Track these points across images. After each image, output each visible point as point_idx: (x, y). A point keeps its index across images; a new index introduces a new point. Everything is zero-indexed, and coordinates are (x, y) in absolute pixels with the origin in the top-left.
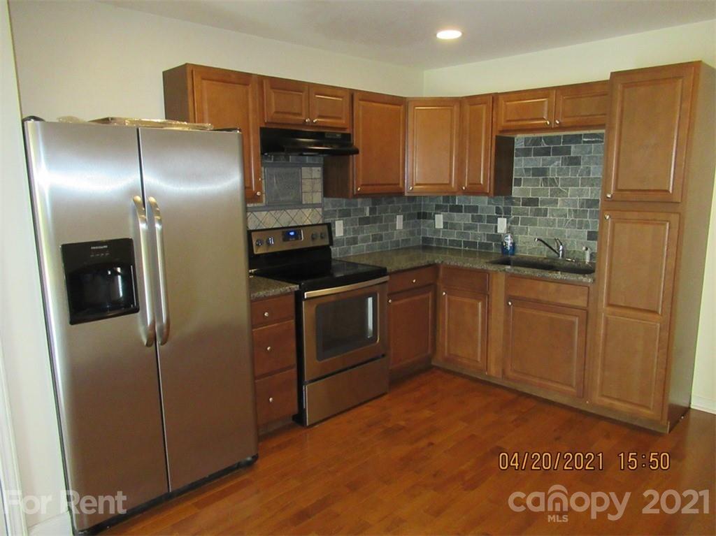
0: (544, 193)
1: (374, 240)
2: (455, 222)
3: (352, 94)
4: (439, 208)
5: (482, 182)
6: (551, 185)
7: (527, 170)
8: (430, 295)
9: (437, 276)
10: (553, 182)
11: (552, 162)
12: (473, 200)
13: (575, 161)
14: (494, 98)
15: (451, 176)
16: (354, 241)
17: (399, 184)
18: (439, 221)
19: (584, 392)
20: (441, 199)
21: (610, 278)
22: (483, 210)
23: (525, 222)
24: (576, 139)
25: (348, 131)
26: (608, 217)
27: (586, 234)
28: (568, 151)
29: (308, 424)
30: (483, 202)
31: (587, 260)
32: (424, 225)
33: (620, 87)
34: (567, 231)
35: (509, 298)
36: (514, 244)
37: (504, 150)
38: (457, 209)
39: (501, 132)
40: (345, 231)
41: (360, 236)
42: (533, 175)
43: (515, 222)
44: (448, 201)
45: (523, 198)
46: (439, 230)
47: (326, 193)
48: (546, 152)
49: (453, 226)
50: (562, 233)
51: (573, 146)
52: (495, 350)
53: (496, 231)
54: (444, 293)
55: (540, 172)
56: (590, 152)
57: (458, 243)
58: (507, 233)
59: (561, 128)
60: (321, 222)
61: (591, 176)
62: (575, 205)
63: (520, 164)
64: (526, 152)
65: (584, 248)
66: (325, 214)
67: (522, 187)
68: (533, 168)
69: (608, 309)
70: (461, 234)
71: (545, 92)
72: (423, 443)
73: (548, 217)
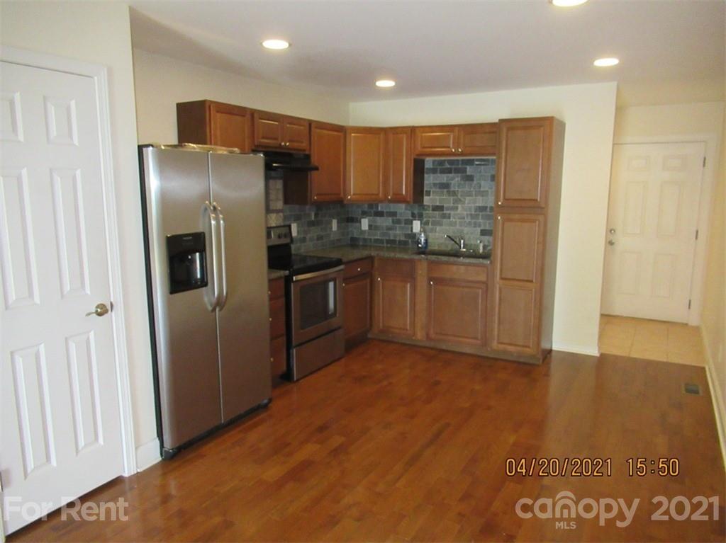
0: (448, 201)
1: (318, 239)
2: (378, 224)
3: (310, 123)
4: (364, 214)
5: (404, 193)
6: (453, 196)
7: (435, 184)
8: (368, 281)
9: (372, 267)
10: (454, 193)
11: (453, 179)
12: (393, 207)
13: (470, 178)
14: (413, 130)
15: (379, 188)
16: (304, 240)
17: (340, 194)
18: (365, 224)
19: (485, 343)
20: (366, 206)
21: (502, 260)
22: (401, 214)
23: (434, 223)
24: (470, 162)
25: (307, 153)
26: (499, 218)
27: (479, 231)
28: (465, 170)
29: (295, 379)
30: (401, 208)
31: (481, 251)
32: (352, 227)
33: (505, 130)
34: (466, 230)
35: (430, 279)
36: (426, 240)
37: (419, 169)
38: (380, 214)
39: (418, 155)
40: (298, 232)
41: (308, 236)
42: (440, 188)
43: (427, 223)
44: (372, 208)
45: (432, 206)
46: (365, 231)
47: (286, 202)
48: (449, 171)
49: (377, 228)
50: (462, 231)
51: (468, 167)
52: (421, 319)
53: (412, 231)
54: (379, 279)
55: (445, 186)
56: (480, 172)
57: (381, 241)
58: (421, 231)
59: (462, 154)
60: (282, 224)
61: (482, 189)
62: (470, 211)
63: (429, 179)
64: (434, 171)
65: (479, 242)
66: (285, 218)
67: (431, 197)
68: (440, 183)
69: (502, 282)
70: (384, 234)
71: (451, 128)
72: (385, 383)
73: (451, 220)
